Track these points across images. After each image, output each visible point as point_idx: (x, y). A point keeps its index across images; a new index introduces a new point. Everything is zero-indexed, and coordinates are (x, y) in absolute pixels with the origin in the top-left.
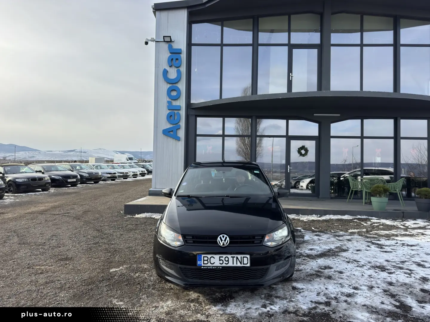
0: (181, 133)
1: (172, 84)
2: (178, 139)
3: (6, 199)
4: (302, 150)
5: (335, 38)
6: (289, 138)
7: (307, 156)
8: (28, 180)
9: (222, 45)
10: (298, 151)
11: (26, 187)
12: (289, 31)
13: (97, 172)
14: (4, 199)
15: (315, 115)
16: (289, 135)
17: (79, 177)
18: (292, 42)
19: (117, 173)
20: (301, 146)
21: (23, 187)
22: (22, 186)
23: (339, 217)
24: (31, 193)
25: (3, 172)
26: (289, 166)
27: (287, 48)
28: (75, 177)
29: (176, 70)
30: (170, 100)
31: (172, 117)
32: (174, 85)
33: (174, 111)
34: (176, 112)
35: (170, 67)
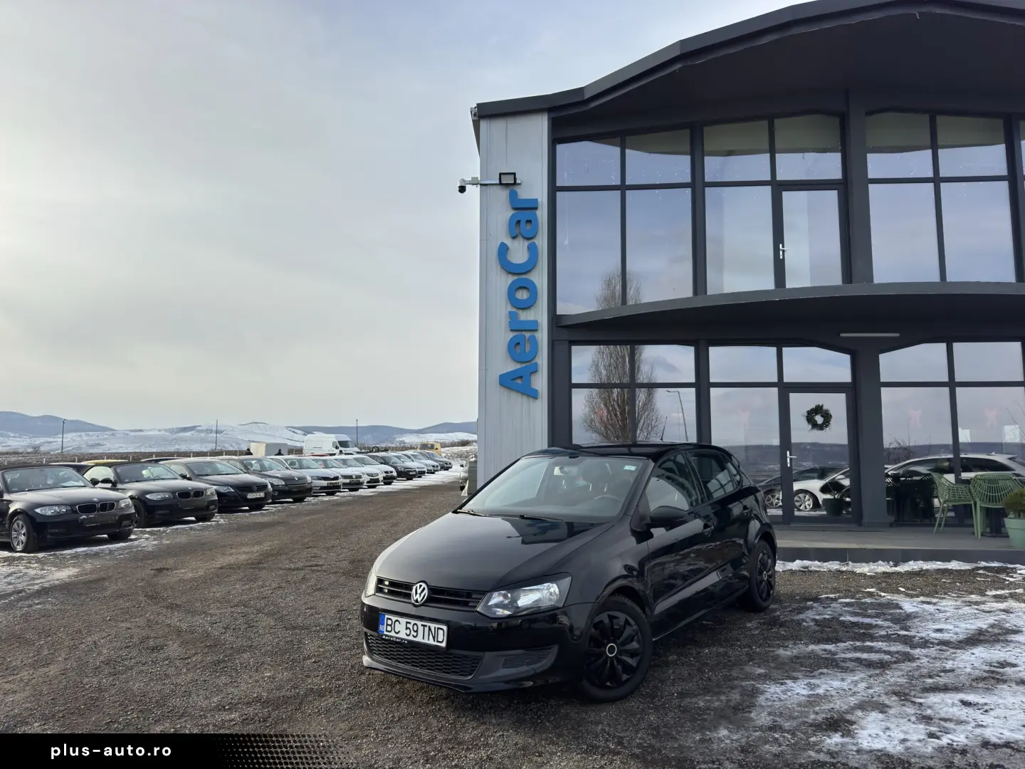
0: (541, 382)
1: (519, 275)
2: (533, 395)
3: (135, 540)
4: (816, 414)
6: (785, 389)
7: (828, 429)
8: (173, 497)
9: (623, 188)
10: (807, 417)
11: (168, 511)
12: (773, 152)
13: (301, 475)
14: (132, 540)
15: (842, 335)
16: (785, 381)
17: (270, 486)
18: (779, 178)
19: (340, 476)
20: (814, 407)
21: (162, 512)
22: (160, 510)
24: (179, 526)
25: (112, 479)
26: (788, 452)
27: (768, 189)
28: (262, 487)
29: (526, 243)
30: (514, 310)
31: (519, 347)
32: (523, 277)
33: (523, 333)
34: (528, 335)
35: (514, 238)
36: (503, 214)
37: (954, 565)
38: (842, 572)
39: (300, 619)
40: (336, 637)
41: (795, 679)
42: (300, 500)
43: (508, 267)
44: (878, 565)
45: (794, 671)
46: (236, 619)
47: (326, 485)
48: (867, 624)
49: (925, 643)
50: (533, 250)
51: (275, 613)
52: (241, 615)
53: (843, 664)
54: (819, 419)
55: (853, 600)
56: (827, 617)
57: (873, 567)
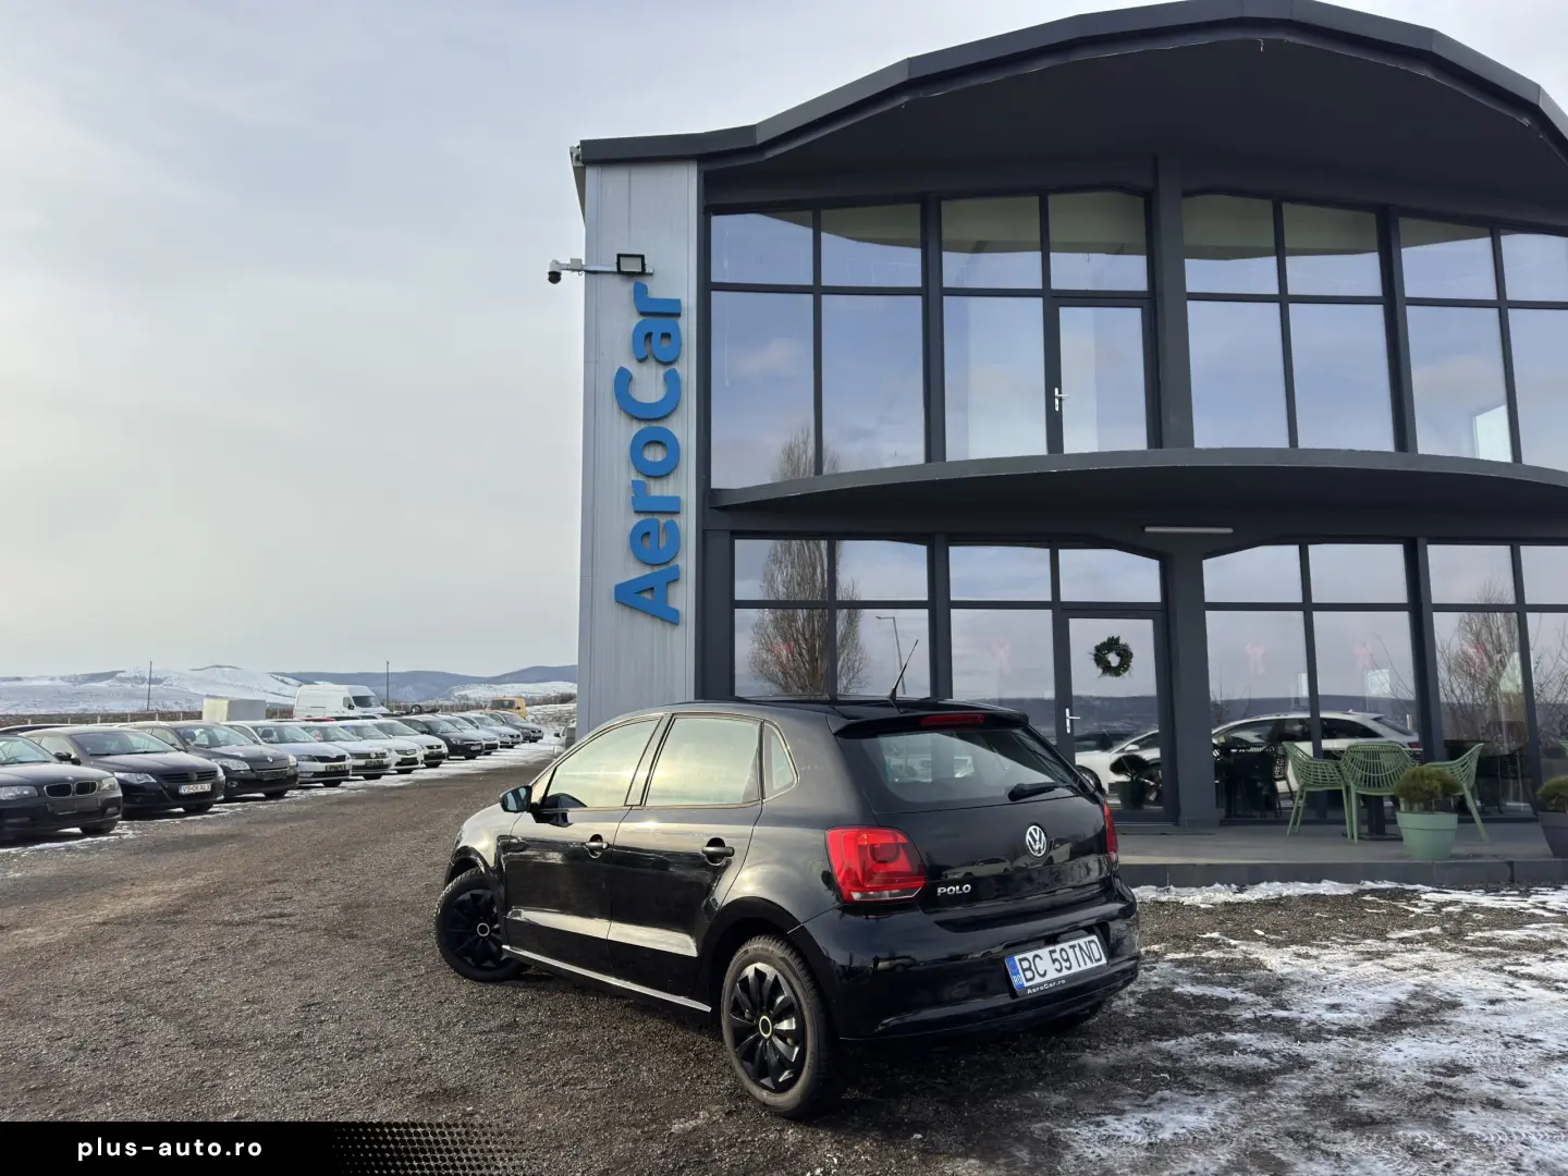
0: (684, 597)
1: (650, 422)
2: (672, 618)
4: (1110, 651)
5: (1199, 274)
6: (1064, 612)
7: (1129, 672)
8: (37, 794)
9: (817, 290)
10: (1095, 655)
11: (26, 819)
12: (1045, 249)
13: (279, 753)
15: (1148, 530)
16: (1062, 599)
17: (221, 773)
18: (1056, 285)
19: (348, 755)
20: (1106, 640)
21: (15, 821)
22: (12, 816)
23: (1306, 888)
24: (48, 845)
26: (1067, 710)
27: (1038, 302)
28: (207, 775)
29: (662, 371)
30: (641, 478)
31: (648, 539)
32: (654, 424)
33: (656, 517)
34: (663, 520)
35: (642, 361)
36: (624, 321)
37: (1327, 888)
38: (1162, 903)
39: (227, 1025)
40: (290, 1060)
41: (1119, 1113)
42: (278, 795)
43: (632, 409)
44: (1215, 891)
45: (1116, 1097)
46: (102, 1029)
47: (324, 770)
48: (1219, 999)
49: (1318, 1033)
50: (673, 381)
51: (182, 1014)
52: (114, 1019)
53: (1194, 1079)
54: (1114, 659)
55: (1187, 956)
56: (1154, 987)
57: (1207, 894)
